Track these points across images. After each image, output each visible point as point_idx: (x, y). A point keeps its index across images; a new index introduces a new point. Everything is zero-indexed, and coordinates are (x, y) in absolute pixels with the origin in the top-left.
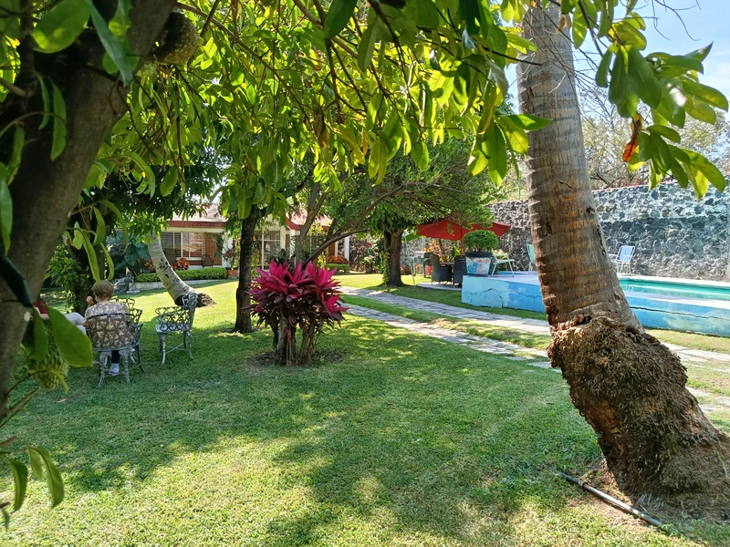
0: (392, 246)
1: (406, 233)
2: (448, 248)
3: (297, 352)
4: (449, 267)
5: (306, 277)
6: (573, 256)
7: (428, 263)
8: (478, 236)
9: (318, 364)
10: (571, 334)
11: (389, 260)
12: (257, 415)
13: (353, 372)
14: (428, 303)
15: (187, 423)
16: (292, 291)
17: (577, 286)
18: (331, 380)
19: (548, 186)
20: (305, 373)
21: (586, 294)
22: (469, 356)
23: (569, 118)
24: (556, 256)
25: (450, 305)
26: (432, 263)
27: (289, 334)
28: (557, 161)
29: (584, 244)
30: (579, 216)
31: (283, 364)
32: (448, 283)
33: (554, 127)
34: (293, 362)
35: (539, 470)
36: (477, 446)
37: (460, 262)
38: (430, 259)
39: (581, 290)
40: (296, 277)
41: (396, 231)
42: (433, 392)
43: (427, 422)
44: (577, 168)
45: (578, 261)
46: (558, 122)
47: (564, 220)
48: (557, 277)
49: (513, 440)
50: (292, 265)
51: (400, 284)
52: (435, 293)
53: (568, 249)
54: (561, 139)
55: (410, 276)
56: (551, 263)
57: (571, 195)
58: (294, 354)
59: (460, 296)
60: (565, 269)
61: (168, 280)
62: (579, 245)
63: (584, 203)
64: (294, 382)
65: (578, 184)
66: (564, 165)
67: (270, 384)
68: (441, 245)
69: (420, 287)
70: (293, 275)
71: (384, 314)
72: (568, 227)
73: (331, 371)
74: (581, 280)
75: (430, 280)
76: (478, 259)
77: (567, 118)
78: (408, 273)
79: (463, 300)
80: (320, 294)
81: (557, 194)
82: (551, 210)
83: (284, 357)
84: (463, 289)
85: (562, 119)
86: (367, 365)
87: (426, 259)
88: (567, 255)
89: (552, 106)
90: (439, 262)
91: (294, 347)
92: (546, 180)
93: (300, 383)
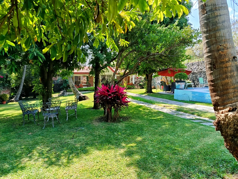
0: (149, 79)
1: (154, 74)
2: (169, 79)
3: (112, 117)
4: (169, 86)
5: (115, 90)
6: (226, 79)
7: (162, 85)
8: (180, 75)
9: (120, 122)
10: (226, 116)
11: (148, 84)
12: (94, 142)
13: (132, 125)
14: (162, 99)
15: (68, 144)
16: (110, 95)
17: (229, 93)
18: (123, 128)
19: (214, 47)
20: (114, 125)
21: (234, 97)
22: (177, 120)
23: (224, 15)
24: (218, 80)
25: (170, 99)
26: (163, 85)
27: (109, 111)
28: (218, 35)
29: (232, 73)
30: (229, 60)
31: (107, 121)
32: (169, 92)
33: (217, 20)
34: (111, 121)
35: (209, 175)
36: (180, 161)
37: (173, 85)
38: (163, 83)
39: (231, 95)
40: (111, 90)
41: (150, 74)
42: (162, 135)
43: (159, 148)
44: (228, 38)
45: (229, 82)
46: (219, 17)
47: (223, 63)
48: (219, 89)
49: (196, 159)
50: (110, 86)
51: (152, 92)
52: (164, 95)
53: (224, 76)
54: (220, 25)
55: (155, 90)
56: (216, 82)
57: (225, 50)
58: (111, 118)
59: (174, 97)
60: (222, 85)
61: (74, 91)
62: (230, 74)
63: (232, 54)
64: (110, 129)
65: (228, 46)
66: (222, 37)
67: (101, 129)
68: (166, 79)
69: (159, 93)
70: (110, 89)
71: (145, 103)
72: (224, 66)
73: (124, 125)
74: (231, 91)
75: (162, 91)
76: (180, 83)
77: (223, 15)
78: (155, 88)
79: (175, 98)
80: (120, 96)
81: (218, 50)
82: (216, 58)
83: (108, 119)
84: (175, 94)
85: (221, 15)
86: (137, 123)
87: (161, 84)
88: (224, 79)
89: (216, 10)
90: (166, 84)
91: (111, 115)
92: (213, 44)
93: (112, 129)
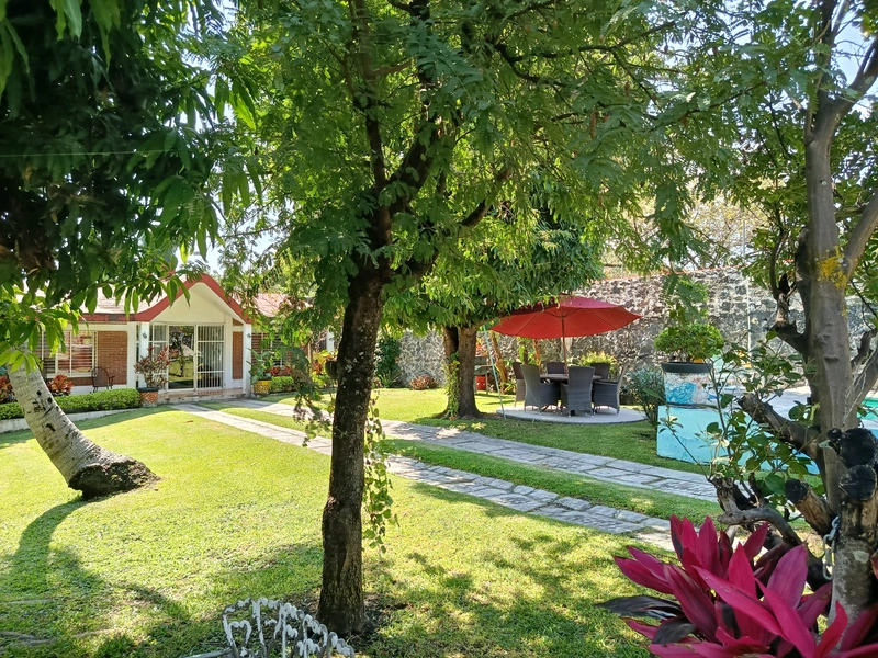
0: (461, 350)
11: (458, 374)
61: (52, 436)
69: (512, 418)
76: (696, 376)
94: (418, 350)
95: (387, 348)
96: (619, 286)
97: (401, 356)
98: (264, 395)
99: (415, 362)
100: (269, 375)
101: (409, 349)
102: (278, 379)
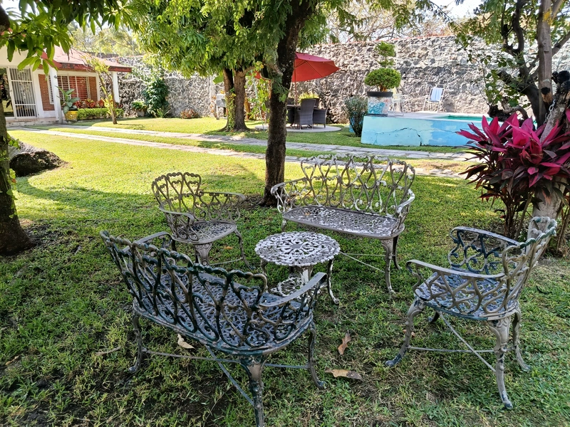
0: (237, 88)
11: (234, 103)
41: (241, 69)
51: (246, 128)
79: (364, 141)
94: (183, 92)
95: (160, 89)
96: (322, 50)
97: (170, 95)
98: (73, 122)
99: (181, 100)
100: (75, 107)
101: (175, 91)
102: (82, 110)
